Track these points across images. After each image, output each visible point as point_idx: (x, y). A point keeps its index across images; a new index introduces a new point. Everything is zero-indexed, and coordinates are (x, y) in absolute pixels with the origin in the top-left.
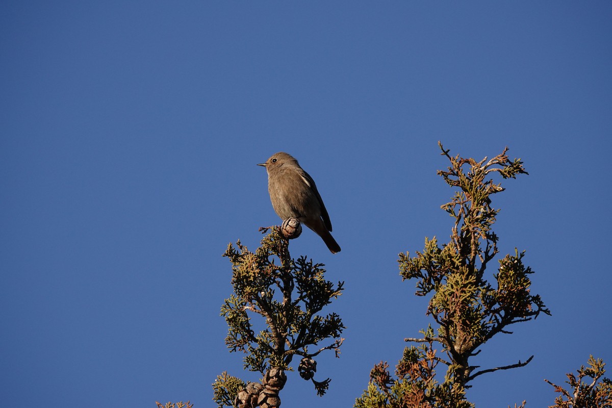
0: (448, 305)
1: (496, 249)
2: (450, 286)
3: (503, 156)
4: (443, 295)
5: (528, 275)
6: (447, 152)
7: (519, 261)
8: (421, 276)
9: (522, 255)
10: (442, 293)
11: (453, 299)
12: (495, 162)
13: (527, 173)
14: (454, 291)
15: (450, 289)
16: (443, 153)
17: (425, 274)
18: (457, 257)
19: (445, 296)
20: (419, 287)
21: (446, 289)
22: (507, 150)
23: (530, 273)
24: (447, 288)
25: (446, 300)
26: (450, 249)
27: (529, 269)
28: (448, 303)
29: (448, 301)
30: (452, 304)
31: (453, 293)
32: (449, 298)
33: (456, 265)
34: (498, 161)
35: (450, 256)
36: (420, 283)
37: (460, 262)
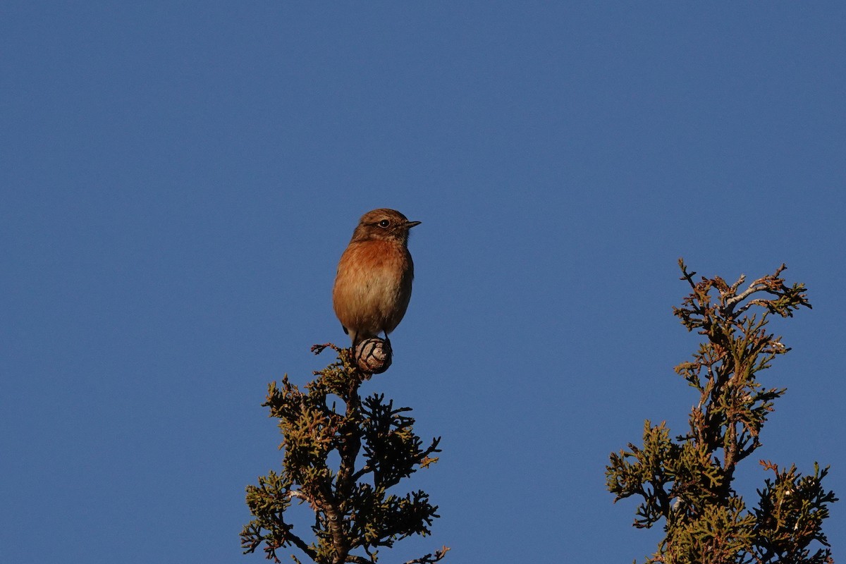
0: (699, 556)
1: (756, 439)
2: (706, 526)
3: (776, 279)
4: (690, 538)
5: (828, 504)
6: (691, 275)
7: (817, 481)
8: (642, 492)
9: (824, 473)
10: (689, 535)
11: (710, 548)
12: (760, 287)
13: (810, 306)
14: (713, 535)
15: (706, 530)
16: (684, 276)
17: (649, 490)
18: (712, 470)
19: (695, 541)
20: (640, 514)
21: (698, 531)
22: (784, 268)
23: (832, 501)
24: (700, 529)
25: (696, 547)
26: (700, 453)
27: (831, 494)
28: (700, 553)
29: (699, 549)
30: (706, 555)
31: (710, 537)
32: (702, 545)
33: (712, 484)
34: (765, 287)
35: (701, 467)
36: (642, 507)
37: (719, 481)
